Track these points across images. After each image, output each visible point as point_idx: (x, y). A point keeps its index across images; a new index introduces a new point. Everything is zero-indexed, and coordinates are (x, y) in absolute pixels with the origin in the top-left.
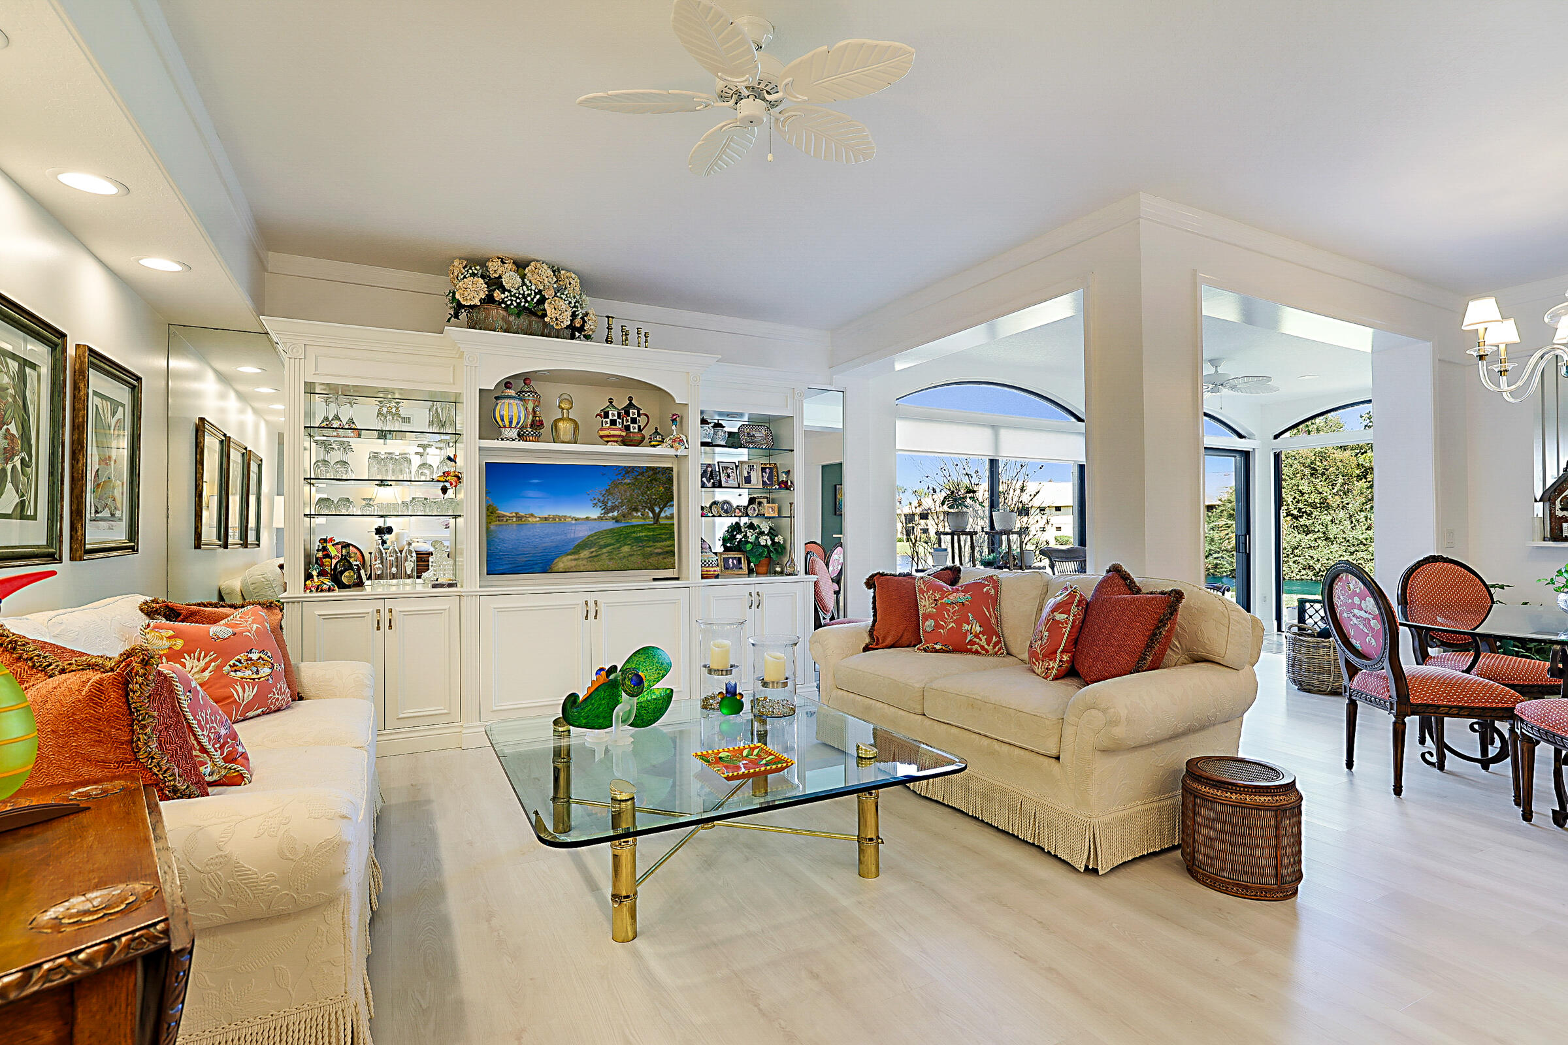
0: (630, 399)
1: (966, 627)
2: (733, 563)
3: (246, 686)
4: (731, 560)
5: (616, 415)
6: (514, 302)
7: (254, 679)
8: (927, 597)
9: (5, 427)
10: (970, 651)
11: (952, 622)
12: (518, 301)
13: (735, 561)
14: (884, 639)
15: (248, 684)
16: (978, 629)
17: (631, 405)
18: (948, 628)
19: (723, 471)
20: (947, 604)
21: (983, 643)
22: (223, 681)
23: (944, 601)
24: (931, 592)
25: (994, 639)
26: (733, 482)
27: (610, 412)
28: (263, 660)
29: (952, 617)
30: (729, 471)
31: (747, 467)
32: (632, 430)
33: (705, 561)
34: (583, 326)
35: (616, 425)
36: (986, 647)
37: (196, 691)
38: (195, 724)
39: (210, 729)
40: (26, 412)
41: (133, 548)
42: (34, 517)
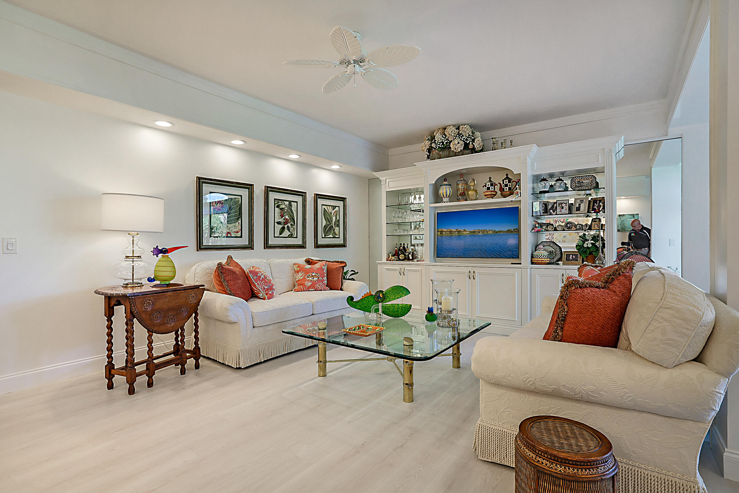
0: (507, 175)
2: (572, 257)
4: (571, 256)
5: (490, 185)
6: (437, 147)
9: (284, 217)
12: (439, 145)
13: (574, 257)
15: (310, 281)
17: (507, 178)
19: (559, 205)
22: (305, 280)
26: (565, 211)
27: (487, 184)
28: (316, 276)
30: (564, 205)
31: (579, 201)
32: (505, 190)
34: (474, 147)
35: (490, 189)
37: (260, 277)
38: (256, 284)
39: (262, 286)
40: (292, 213)
41: (344, 246)
42: (297, 237)
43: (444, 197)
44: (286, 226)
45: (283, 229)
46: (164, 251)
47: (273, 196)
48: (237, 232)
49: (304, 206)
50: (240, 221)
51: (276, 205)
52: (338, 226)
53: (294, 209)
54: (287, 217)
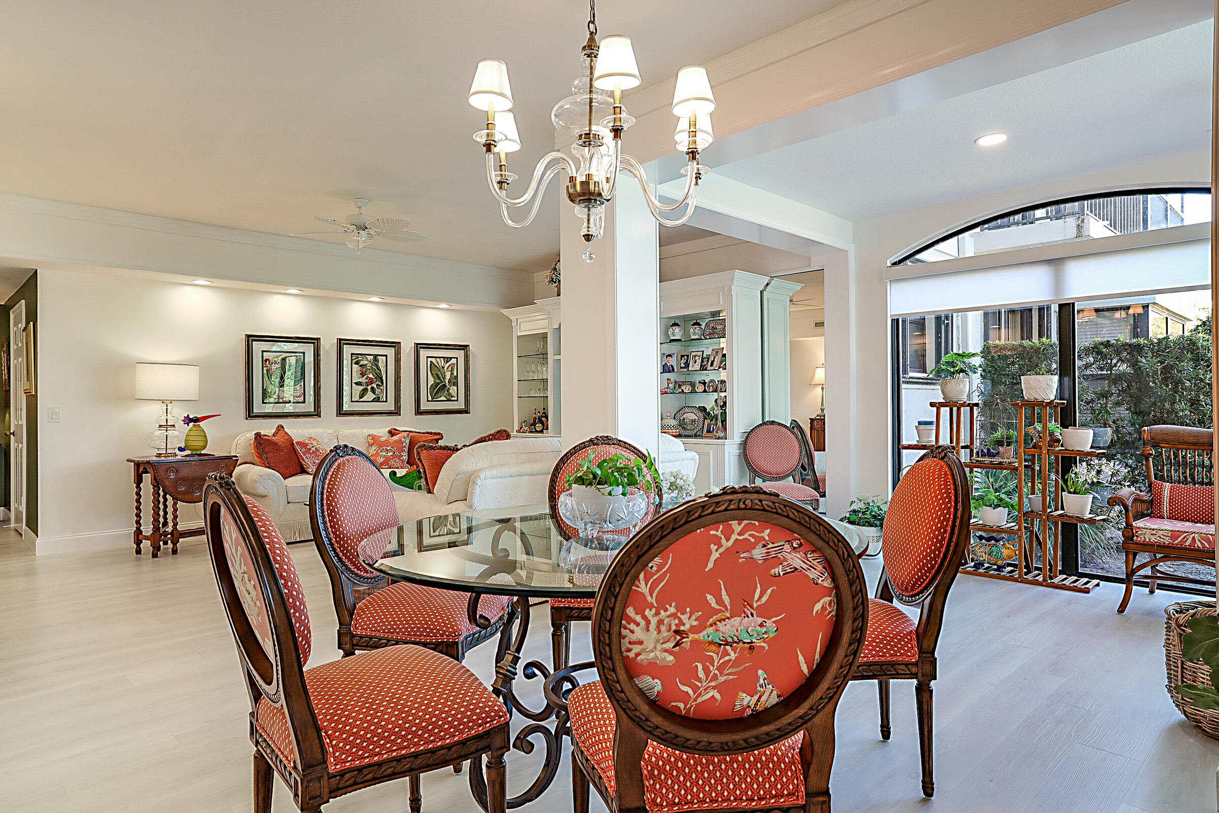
3: (381, 458)
4: (712, 426)
9: (366, 376)
22: (377, 455)
28: (391, 450)
37: (310, 449)
39: (311, 459)
40: (378, 370)
41: (466, 412)
42: (386, 401)
44: (369, 387)
45: (365, 391)
46: (196, 420)
47: (348, 350)
48: (299, 397)
49: (398, 360)
50: (302, 384)
51: (354, 361)
52: (456, 384)
53: (381, 365)
54: (371, 376)
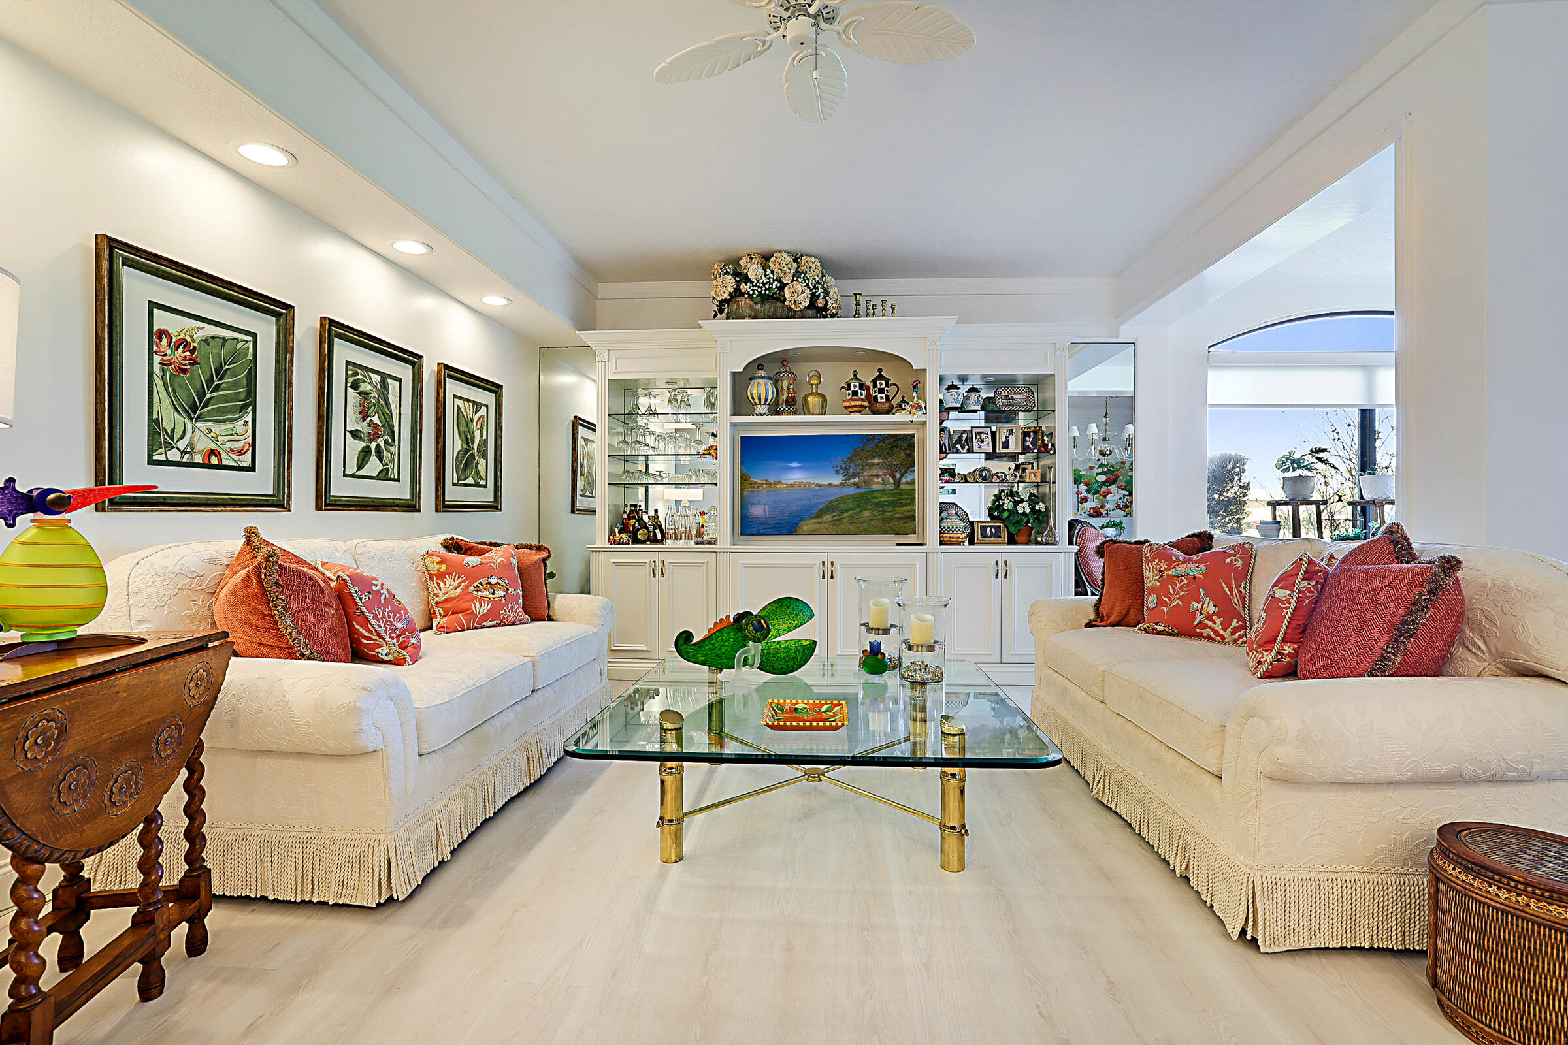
0: (880, 370)
1: (1195, 605)
2: (991, 531)
3: (483, 603)
4: (989, 529)
5: (858, 386)
6: (756, 292)
7: (490, 598)
8: (1151, 567)
9: (369, 419)
10: (1199, 636)
11: (1178, 598)
12: (759, 290)
13: (993, 530)
14: (1109, 616)
15: (484, 600)
16: (1211, 609)
17: (880, 377)
18: (1172, 605)
19: (976, 436)
20: (1175, 576)
21: (1218, 627)
22: (468, 597)
23: (1170, 572)
24: (1157, 561)
25: (1235, 623)
26: (986, 447)
27: (852, 384)
28: (500, 584)
29: (1178, 593)
30: (983, 436)
31: (1005, 431)
32: (879, 400)
33: (949, 528)
34: (826, 305)
35: (857, 396)
36: (1222, 632)
37: (379, 593)
38: (370, 616)
39: (387, 622)
40: (388, 409)
41: (495, 507)
42: (398, 480)
43: (760, 404)
44: (373, 446)
45: (366, 453)
46: (48, 503)
47: (343, 351)
48: (240, 453)
49: (417, 395)
50: (249, 418)
51: (350, 380)
52: (485, 456)
53: (393, 398)
54: (376, 419)
